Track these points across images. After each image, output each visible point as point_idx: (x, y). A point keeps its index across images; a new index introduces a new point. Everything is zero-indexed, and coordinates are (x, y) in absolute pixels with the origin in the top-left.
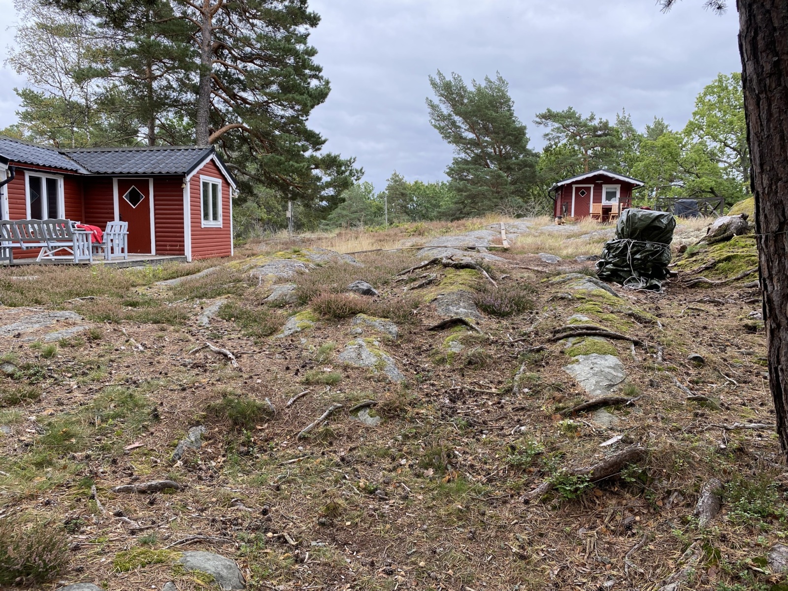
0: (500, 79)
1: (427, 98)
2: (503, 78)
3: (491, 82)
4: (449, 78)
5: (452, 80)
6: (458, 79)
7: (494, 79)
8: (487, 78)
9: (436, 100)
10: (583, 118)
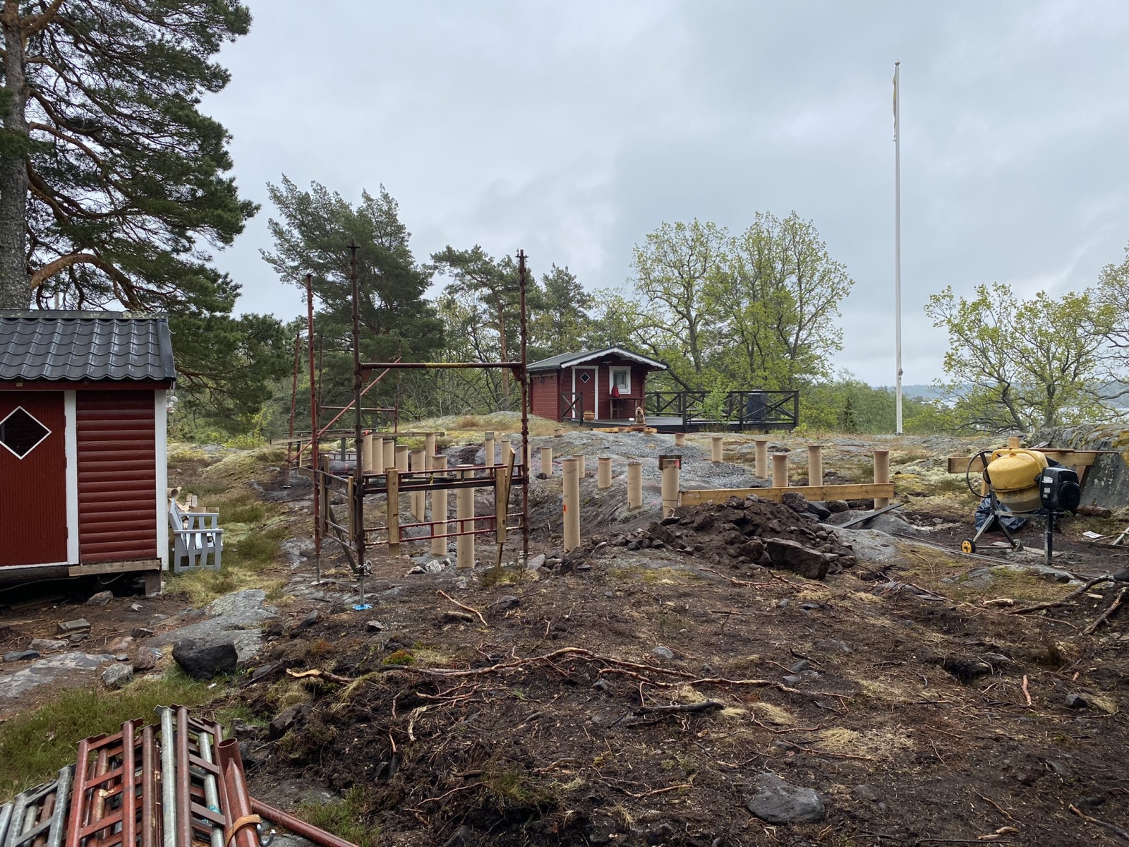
0: (386, 197)
1: (270, 221)
2: (390, 196)
3: (372, 200)
4: (304, 188)
5: (311, 193)
6: (321, 191)
7: (376, 195)
8: (365, 192)
9: (283, 222)
10: (495, 263)
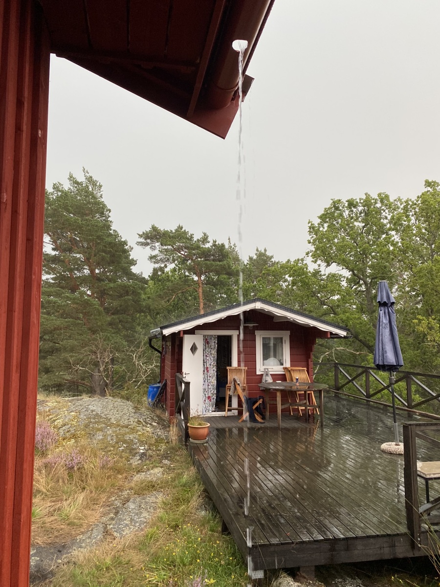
2: (94, 178)
8: (71, 177)
10: (195, 239)
